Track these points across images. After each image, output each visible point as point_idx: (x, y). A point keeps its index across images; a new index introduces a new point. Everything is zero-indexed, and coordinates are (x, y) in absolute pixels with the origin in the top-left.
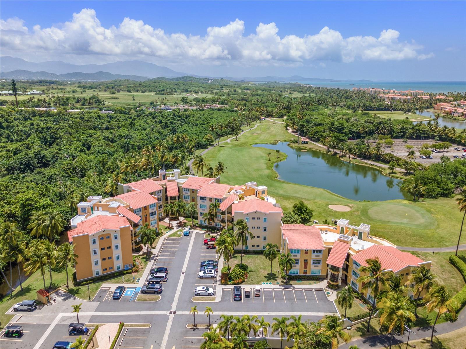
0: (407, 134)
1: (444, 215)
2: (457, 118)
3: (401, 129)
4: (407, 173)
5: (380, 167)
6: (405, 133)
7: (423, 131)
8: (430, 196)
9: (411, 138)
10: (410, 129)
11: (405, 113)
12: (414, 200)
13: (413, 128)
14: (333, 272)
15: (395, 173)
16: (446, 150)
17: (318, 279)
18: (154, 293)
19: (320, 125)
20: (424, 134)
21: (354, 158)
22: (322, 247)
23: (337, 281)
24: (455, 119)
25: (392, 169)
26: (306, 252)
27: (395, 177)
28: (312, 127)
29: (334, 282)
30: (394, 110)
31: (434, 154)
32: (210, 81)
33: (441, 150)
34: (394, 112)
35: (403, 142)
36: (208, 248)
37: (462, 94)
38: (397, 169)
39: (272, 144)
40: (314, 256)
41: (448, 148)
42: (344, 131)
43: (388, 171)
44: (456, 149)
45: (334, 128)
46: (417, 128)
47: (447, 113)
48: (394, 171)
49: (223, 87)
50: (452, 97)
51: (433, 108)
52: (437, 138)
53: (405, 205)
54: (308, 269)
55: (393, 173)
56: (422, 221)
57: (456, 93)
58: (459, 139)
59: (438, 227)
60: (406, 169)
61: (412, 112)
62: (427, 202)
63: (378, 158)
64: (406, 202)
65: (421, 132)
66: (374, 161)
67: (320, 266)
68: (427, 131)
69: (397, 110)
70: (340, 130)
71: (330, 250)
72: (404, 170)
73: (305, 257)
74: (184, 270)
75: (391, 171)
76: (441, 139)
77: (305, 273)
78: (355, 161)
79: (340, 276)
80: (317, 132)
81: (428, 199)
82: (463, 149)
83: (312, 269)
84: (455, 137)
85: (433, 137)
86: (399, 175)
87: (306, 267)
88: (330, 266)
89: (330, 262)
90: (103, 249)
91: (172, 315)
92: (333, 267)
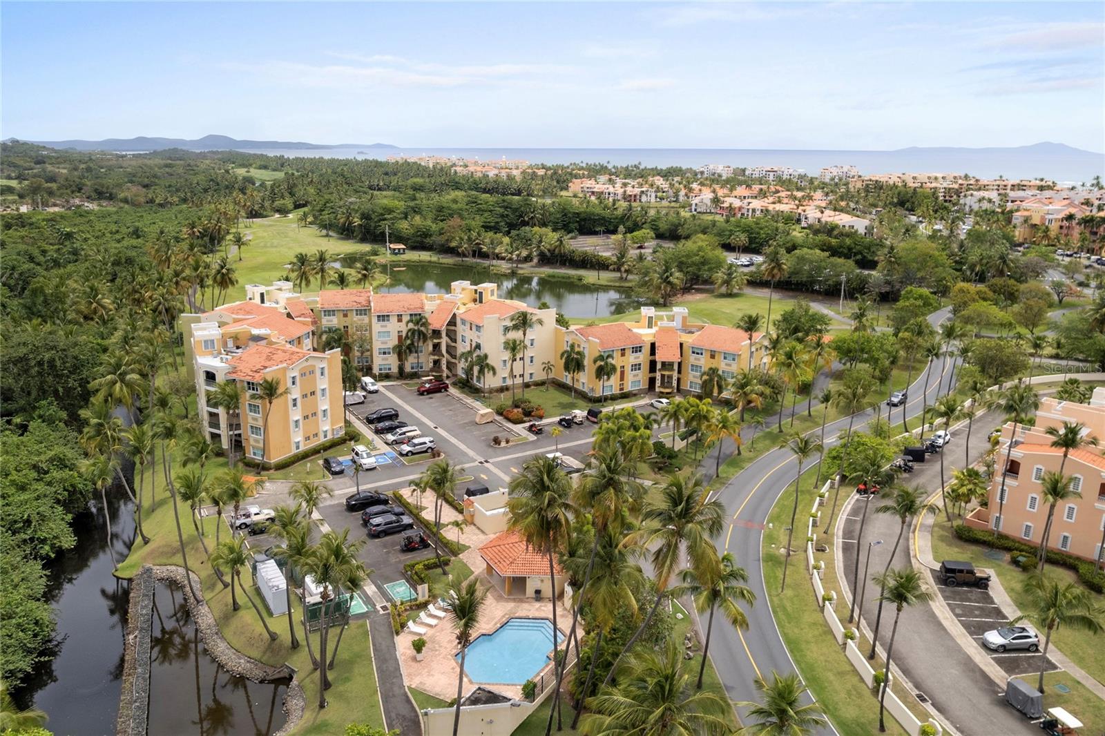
14: (664, 372)
16: (646, 245)
22: (643, 342)
23: (671, 387)
26: (623, 352)
40: (632, 358)
52: (622, 228)
54: (625, 382)
67: (640, 373)
71: (653, 344)
73: (622, 360)
74: (431, 425)
77: (621, 389)
79: (675, 377)
83: (631, 381)
87: (622, 378)
88: (659, 366)
89: (659, 358)
90: (305, 396)
91: (486, 464)
92: (665, 365)
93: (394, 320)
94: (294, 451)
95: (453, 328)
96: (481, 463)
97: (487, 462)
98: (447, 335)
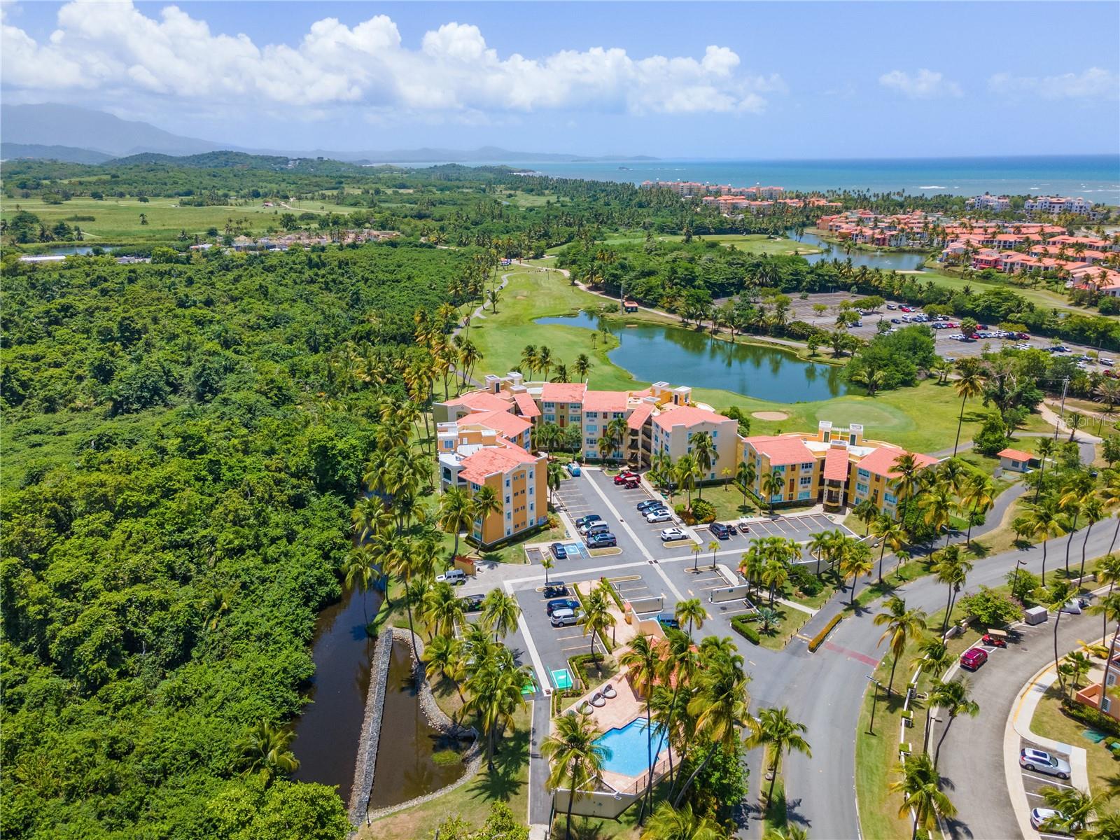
0: (804, 284)
1: (919, 410)
2: (864, 246)
3: (791, 274)
4: (838, 355)
5: (790, 347)
6: (799, 282)
7: (830, 276)
8: (888, 386)
9: (811, 290)
10: (808, 273)
11: (770, 238)
12: (869, 395)
13: (811, 272)
14: (831, 489)
15: (817, 355)
16: (875, 310)
17: (808, 504)
18: (608, 546)
19: (651, 273)
20: (831, 282)
21: (737, 334)
22: (813, 459)
23: (837, 502)
24: (860, 249)
25: (813, 349)
26: (793, 467)
27: (820, 362)
28: (637, 278)
29: (834, 502)
30: (749, 232)
31: (863, 319)
32: (291, 165)
33: (870, 311)
34: (748, 237)
35: (802, 298)
36: (628, 487)
37: (852, 193)
38: (821, 349)
39: (569, 315)
40: (802, 473)
41: (879, 306)
42: (696, 283)
43: (807, 353)
44: (889, 308)
45: (679, 278)
46: (819, 271)
47: (844, 237)
48: (817, 352)
49: (341, 183)
50: (839, 200)
51: (814, 224)
52: (854, 288)
53: (860, 403)
54: (794, 493)
55: (814, 355)
56: (895, 422)
57: (841, 192)
58: (890, 290)
59: (918, 427)
60: (835, 347)
61: (782, 235)
62: (887, 395)
63: (781, 331)
64: (859, 398)
65: (827, 278)
66: (774, 337)
67: (810, 486)
68: (836, 275)
69: (754, 233)
70: (690, 281)
71: (823, 462)
72: (832, 350)
73: (792, 475)
74: (619, 517)
75: (811, 352)
76: (861, 291)
77: (791, 498)
78: (741, 338)
79: (841, 494)
80: (651, 288)
81: (886, 392)
82: (900, 307)
83: (800, 492)
84: (883, 285)
85: (846, 288)
86: (826, 358)
87: (792, 489)
88: (827, 482)
89: (828, 475)
90: (516, 494)
91: (654, 564)
92: (834, 483)
93: (600, 416)
94: (506, 535)
95: (648, 426)
96: (651, 562)
97: (656, 562)
98: (643, 433)
